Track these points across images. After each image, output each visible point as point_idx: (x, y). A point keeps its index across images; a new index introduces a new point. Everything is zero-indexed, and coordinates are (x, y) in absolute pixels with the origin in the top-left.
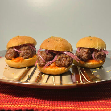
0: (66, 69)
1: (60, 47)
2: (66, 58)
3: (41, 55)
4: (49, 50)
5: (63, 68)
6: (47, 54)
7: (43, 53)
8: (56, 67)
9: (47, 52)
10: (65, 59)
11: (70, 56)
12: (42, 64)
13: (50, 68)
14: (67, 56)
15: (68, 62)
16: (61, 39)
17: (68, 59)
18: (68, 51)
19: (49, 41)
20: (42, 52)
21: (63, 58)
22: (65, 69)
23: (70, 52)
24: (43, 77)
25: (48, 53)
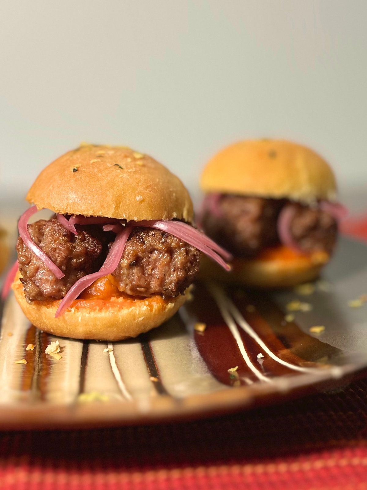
0: (170, 305)
1: (138, 199)
2: (170, 251)
3: (37, 245)
4: (80, 217)
5: (156, 304)
6: (70, 237)
7: (47, 230)
8: (121, 299)
9: (70, 225)
10: (165, 257)
11: (186, 245)
12: (47, 288)
13: (92, 309)
14: (173, 245)
15: (181, 274)
16: (138, 156)
17: (179, 258)
18: (175, 215)
19: (75, 170)
20: (39, 227)
21: (152, 252)
22: (164, 308)
23: (182, 220)
24: (56, 357)
25: (74, 230)
